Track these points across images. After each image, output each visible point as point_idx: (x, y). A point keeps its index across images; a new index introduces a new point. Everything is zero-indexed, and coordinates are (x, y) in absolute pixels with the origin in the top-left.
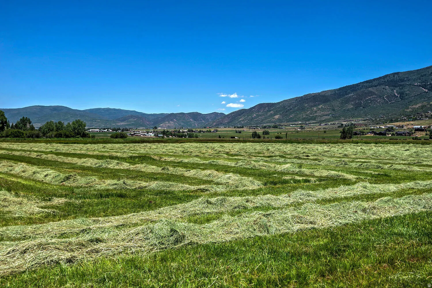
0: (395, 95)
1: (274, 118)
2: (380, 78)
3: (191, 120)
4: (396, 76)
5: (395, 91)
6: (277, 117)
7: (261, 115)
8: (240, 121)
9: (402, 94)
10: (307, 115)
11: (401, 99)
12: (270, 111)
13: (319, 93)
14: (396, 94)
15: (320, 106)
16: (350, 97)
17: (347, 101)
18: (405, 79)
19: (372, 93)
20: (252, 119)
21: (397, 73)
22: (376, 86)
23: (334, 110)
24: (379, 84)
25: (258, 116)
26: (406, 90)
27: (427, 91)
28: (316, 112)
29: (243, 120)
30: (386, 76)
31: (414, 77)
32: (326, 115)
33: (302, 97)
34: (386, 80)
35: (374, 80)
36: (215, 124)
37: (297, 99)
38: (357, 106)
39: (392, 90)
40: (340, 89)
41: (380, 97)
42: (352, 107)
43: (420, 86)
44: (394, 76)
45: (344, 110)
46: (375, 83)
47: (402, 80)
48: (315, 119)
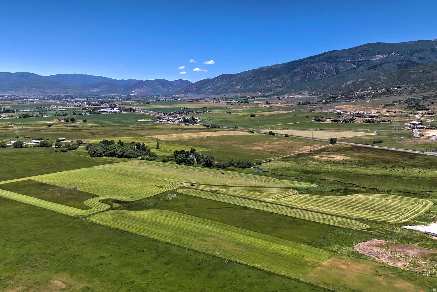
0: (331, 69)
1: (236, 88)
2: (320, 55)
3: (160, 86)
4: (332, 53)
5: (332, 66)
6: (239, 87)
7: (225, 85)
8: (207, 90)
9: (337, 69)
10: (264, 87)
11: (337, 73)
12: (232, 81)
13: (271, 67)
14: (333, 69)
15: (274, 79)
16: (298, 71)
17: (295, 75)
18: (340, 56)
19: (315, 69)
20: (217, 88)
21: (333, 51)
22: (317, 63)
23: (285, 82)
24: (320, 61)
25: (222, 85)
26: (340, 66)
27: (355, 67)
28: (271, 84)
29: (209, 89)
30: (325, 53)
31: (346, 55)
32: (279, 87)
33: (257, 69)
34: (325, 56)
35: (316, 56)
36: (183, 91)
37: (253, 71)
38: (303, 79)
39: (330, 66)
40: (289, 63)
41: (320, 71)
42: (299, 80)
43: (350, 62)
44: (331, 54)
45: (293, 82)
46: (316, 59)
47: (337, 57)
48: (271, 91)
